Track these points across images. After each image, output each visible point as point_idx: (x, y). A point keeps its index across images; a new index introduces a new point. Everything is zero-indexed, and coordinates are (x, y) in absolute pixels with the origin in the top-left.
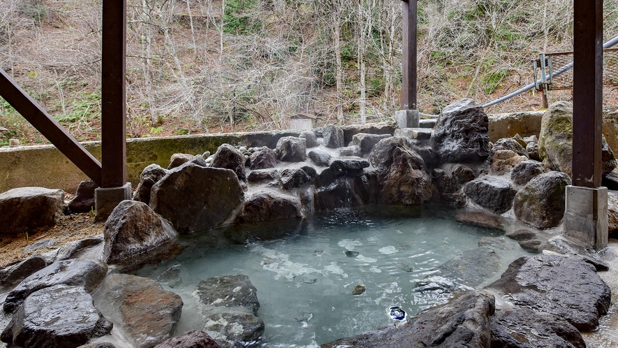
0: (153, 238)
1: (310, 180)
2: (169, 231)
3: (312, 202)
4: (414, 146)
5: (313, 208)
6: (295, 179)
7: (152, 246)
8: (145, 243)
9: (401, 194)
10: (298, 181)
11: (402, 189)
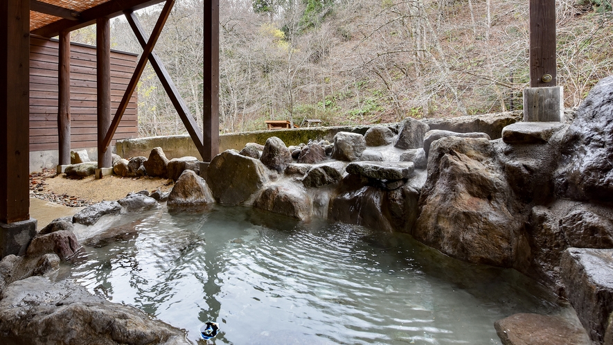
0: (193, 198)
1: (329, 183)
2: (208, 197)
3: (326, 208)
4: (501, 157)
5: (325, 214)
6: (312, 178)
7: (191, 203)
8: (187, 200)
9: (438, 233)
10: (316, 181)
11: (441, 224)
